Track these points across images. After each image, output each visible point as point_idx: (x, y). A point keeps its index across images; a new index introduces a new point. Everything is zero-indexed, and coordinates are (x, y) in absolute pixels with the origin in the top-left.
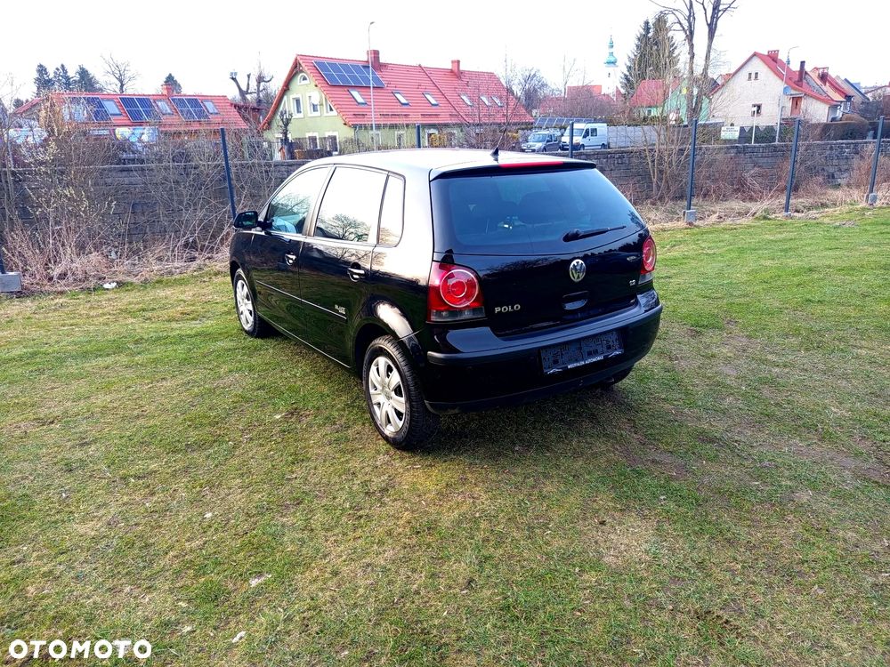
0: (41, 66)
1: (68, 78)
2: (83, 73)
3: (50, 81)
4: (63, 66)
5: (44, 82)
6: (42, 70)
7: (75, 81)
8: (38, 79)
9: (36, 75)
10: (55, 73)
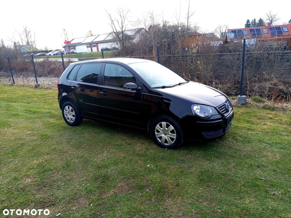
0: (248, 20)
1: (255, 23)
2: (261, 21)
3: (250, 24)
4: (255, 19)
5: (248, 25)
6: (248, 21)
7: (257, 24)
8: (246, 24)
9: (246, 23)
10: (252, 22)
